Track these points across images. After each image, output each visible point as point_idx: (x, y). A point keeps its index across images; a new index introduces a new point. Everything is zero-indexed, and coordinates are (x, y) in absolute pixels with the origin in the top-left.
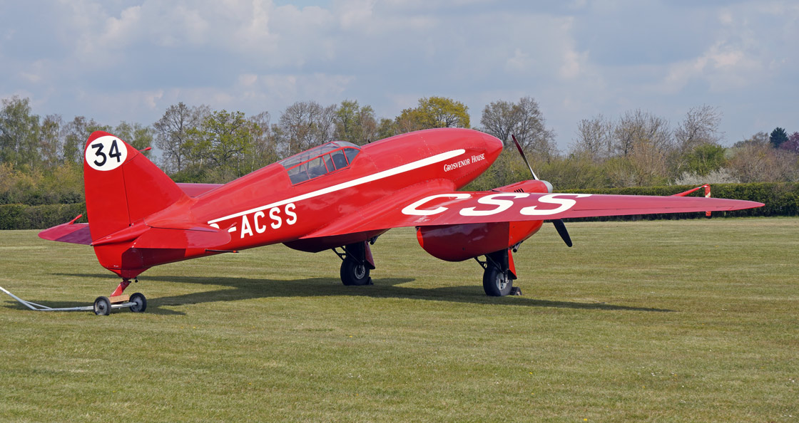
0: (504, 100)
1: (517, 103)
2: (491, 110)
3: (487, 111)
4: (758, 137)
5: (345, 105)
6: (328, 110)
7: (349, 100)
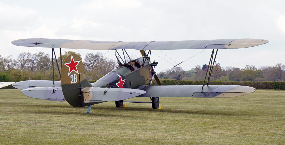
0: (92, 53)
1: (97, 54)
2: (88, 56)
3: (86, 56)
4: (197, 67)
5: (40, 53)
6: (34, 55)
7: (41, 52)
